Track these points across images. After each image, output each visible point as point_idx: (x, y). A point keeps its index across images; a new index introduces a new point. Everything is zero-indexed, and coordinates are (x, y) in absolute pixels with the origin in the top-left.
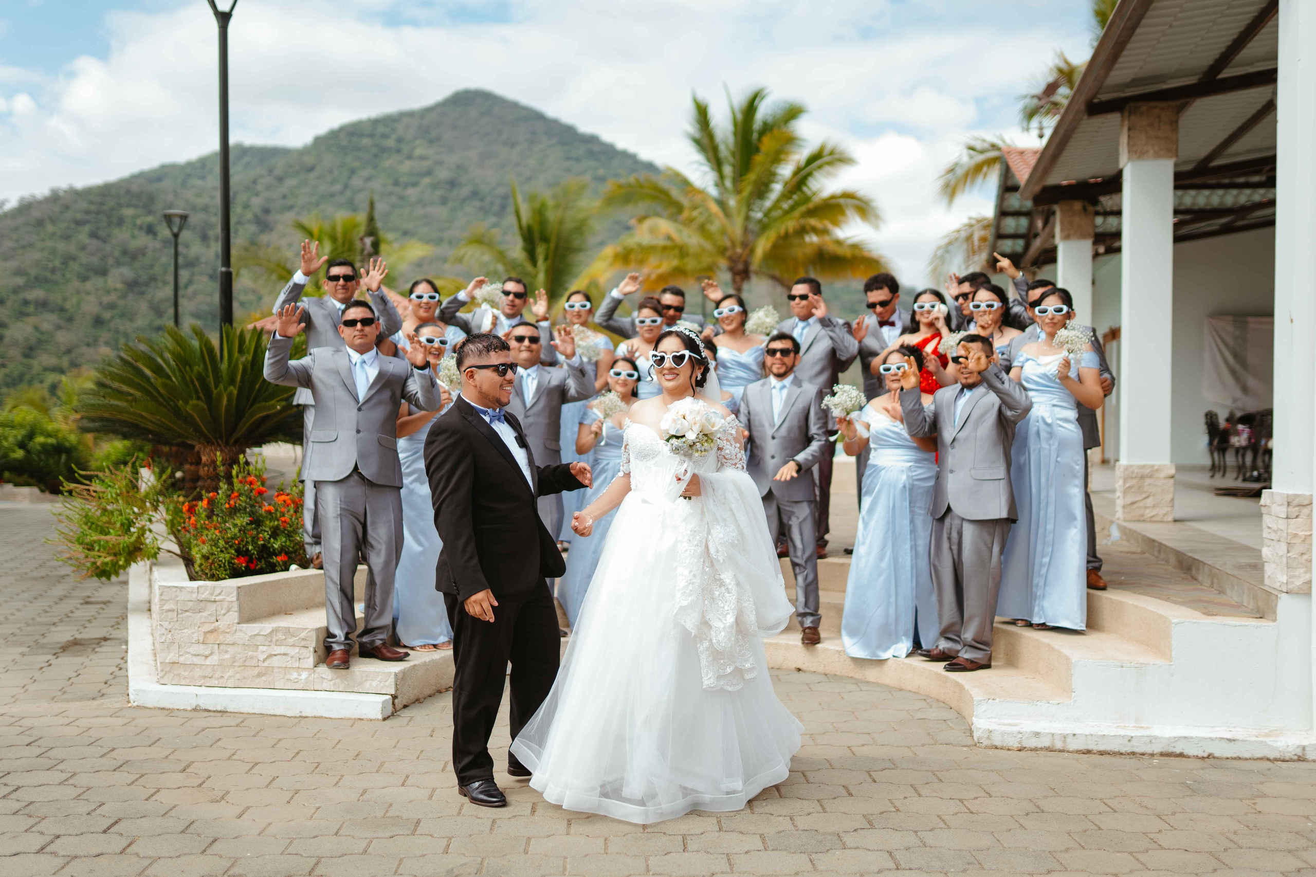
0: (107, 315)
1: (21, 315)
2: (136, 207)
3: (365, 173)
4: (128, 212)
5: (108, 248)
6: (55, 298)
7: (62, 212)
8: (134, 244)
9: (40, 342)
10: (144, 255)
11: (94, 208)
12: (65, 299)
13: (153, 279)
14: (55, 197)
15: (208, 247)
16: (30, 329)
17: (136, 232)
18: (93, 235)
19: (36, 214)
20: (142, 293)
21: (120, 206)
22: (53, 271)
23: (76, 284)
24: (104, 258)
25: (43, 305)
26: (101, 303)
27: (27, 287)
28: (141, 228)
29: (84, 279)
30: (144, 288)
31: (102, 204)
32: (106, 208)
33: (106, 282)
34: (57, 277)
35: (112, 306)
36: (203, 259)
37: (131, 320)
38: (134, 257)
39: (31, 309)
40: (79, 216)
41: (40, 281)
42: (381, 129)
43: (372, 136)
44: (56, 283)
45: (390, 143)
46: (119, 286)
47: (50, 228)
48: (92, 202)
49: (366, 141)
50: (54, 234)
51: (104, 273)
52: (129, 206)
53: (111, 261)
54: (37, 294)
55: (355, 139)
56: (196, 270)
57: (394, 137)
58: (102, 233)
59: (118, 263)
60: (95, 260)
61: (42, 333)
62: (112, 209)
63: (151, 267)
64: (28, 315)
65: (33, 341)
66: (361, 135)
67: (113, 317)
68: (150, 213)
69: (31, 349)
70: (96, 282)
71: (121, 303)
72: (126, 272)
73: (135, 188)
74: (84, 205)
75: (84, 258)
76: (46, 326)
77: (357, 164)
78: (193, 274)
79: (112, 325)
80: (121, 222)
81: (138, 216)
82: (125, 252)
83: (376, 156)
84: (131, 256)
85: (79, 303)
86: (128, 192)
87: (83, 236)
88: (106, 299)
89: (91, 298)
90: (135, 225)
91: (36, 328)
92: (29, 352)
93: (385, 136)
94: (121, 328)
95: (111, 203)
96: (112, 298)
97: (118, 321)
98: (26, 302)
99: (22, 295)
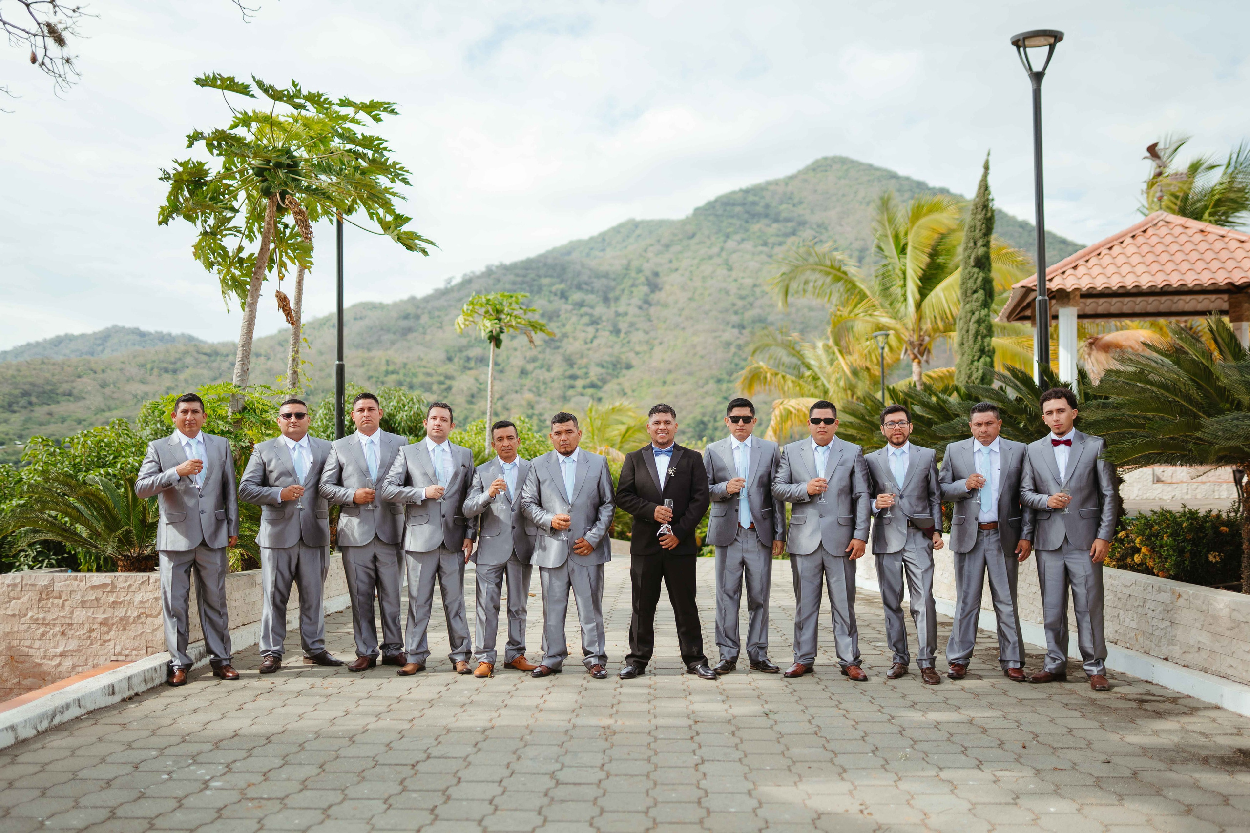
0: (530, 367)
1: (465, 369)
2: (551, 276)
3: (738, 237)
4: (545, 281)
7: (494, 285)
8: (550, 308)
9: (479, 391)
10: (558, 316)
11: (519, 279)
13: (565, 335)
14: (489, 272)
15: (609, 307)
16: (472, 381)
17: (552, 298)
19: (475, 286)
20: (558, 348)
21: (539, 276)
25: (481, 360)
26: (525, 358)
27: (470, 346)
28: (556, 295)
30: (558, 344)
31: (525, 276)
32: (528, 279)
35: (534, 360)
36: (604, 318)
37: (549, 370)
38: (550, 319)
39: (472, 364)
42: (751, 198)
43: (744, 204)
45: (759, 209)
48: (517, 275)
49: (738, 209)
52: (546, 276)
54: (476, 351)
55: (728, 208)
56: (599, 327)
57: (762, 204)
61: (481, 384)
62: (534, 280)
63: (564, 325)
64: (470, 369)
65: (475, 390)
66: (734, 205)
67: (535, 368)
68: (562, 281)
69: (473, 396)
71: (540, 356)
73: (550, 261)
74: (512, 277)
77: (731, 230)
78: (597, 330)
79: (534, 375)
80: (540, 290)
81: (553, 284)
83: (747, 222)
84: (547, 317)
85: (508, 358)
86: (545, 265)
88: (530, 354)
89: (518, 353)
90: (551, 292)
91: (475, 380)
92: (472, 398)
93: (754, 203)
94: (541, 378)
95: (532, 275)
96: (534, 352)
97: (538, 371)
98: (468, 359)
99: (465, 354)
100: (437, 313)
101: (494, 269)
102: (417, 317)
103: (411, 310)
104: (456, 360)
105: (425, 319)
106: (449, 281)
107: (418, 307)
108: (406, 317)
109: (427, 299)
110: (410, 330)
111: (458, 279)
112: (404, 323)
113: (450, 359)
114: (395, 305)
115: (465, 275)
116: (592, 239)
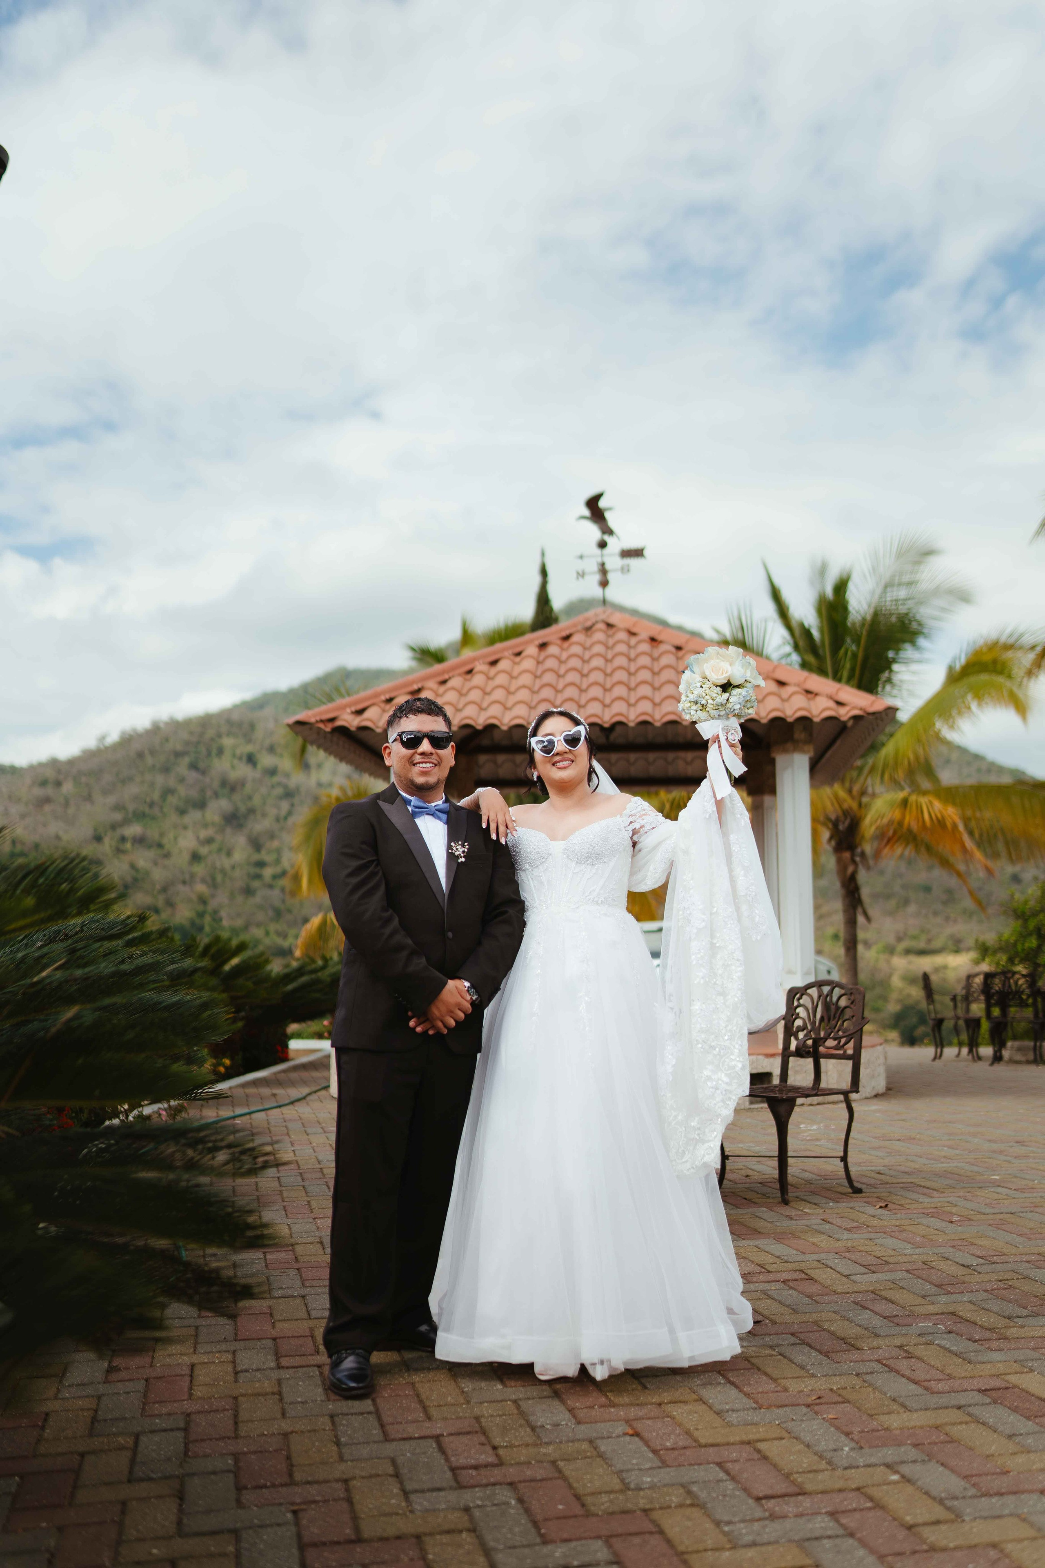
0: (204, 850)
1: (119, 851)
2: (236, 736)
4: (228, 742)
5: (208, 780)
6: (153, 833)
7: (161, 744)
8: (234, 775)
9: (135, 880)
10: (243, 784)
11: (194, 738)
12: (162, 835)
13: (252, 811)
14: (156, 729)
16: (125, 867)
17: (236, 762)
18: (193, 766)
19: (137, 746)
20: (242, 826)
21: (220, 735)
22: (151, 805)
23: (174, 818)
24: (202, 791)
25: (140, 841)
26: (198, 838)
27: (126, 822)
28: (240, 758)
29: (182, 812)
30: (243, 821)
31: (201, 734)
32: (205, 738)
33: (203, 816)
34: (156, 811)
35: (209, 841)
37: (229, 855)
38: (233, 789)
39: (128, 845)
40: (179, 747)
41: (140, 816)
44: (153, 818)
46: (217, 819)
47: (149, 760)
48: (191, 733)
50: (154, 766)
51: (201, 805)
52: (229, 734)
53: (209, 793)
54: (134, 830)
58: (202, 765)
59: (216, 795)
60: (194, 793)
61: (138, 871)
62: (212, 739)
63: (251, 798)
64: (125, 852)
65: (129, 879)
67: (210, 852)
68: (249, 741)
70: (194, 815)
71: (219, 838)
72: (224, 804)
73: (235, 717)
74: (185, 736)
75: (182, 791)
76: (141, 863)
79: (209, 860)
80: (221, 752)
81: (238, 746)
82: (224, 783)
84: (230, 787)
85: (176, 839)
86: (229, 722)
87: (182, 767)
88: (203, 834)
89: (189, 833)
90: (235, 755)
91: (133, 866)
94: (218, 864)
95: (210, 733)
96: (210, 832)
97: (214, 856)
98: (123, 839)
99: (119, 832)
100: (84, 779)
101: (162, 725)
102: (58, 784)
103: (50, 774)
104: (107, 841)
105: (68, 787)
106: (103, 738)
107: (59, 771)
108: (44, 783)
109: (71, 762)
110: (47, 800)
111: (113, 737)
112: (38, 792)
113: (98, 839)
114: (32, 768)
115: (123, 733)
116: (292, 691)
